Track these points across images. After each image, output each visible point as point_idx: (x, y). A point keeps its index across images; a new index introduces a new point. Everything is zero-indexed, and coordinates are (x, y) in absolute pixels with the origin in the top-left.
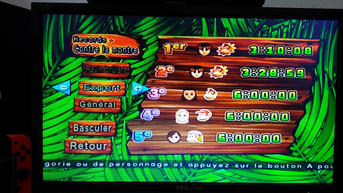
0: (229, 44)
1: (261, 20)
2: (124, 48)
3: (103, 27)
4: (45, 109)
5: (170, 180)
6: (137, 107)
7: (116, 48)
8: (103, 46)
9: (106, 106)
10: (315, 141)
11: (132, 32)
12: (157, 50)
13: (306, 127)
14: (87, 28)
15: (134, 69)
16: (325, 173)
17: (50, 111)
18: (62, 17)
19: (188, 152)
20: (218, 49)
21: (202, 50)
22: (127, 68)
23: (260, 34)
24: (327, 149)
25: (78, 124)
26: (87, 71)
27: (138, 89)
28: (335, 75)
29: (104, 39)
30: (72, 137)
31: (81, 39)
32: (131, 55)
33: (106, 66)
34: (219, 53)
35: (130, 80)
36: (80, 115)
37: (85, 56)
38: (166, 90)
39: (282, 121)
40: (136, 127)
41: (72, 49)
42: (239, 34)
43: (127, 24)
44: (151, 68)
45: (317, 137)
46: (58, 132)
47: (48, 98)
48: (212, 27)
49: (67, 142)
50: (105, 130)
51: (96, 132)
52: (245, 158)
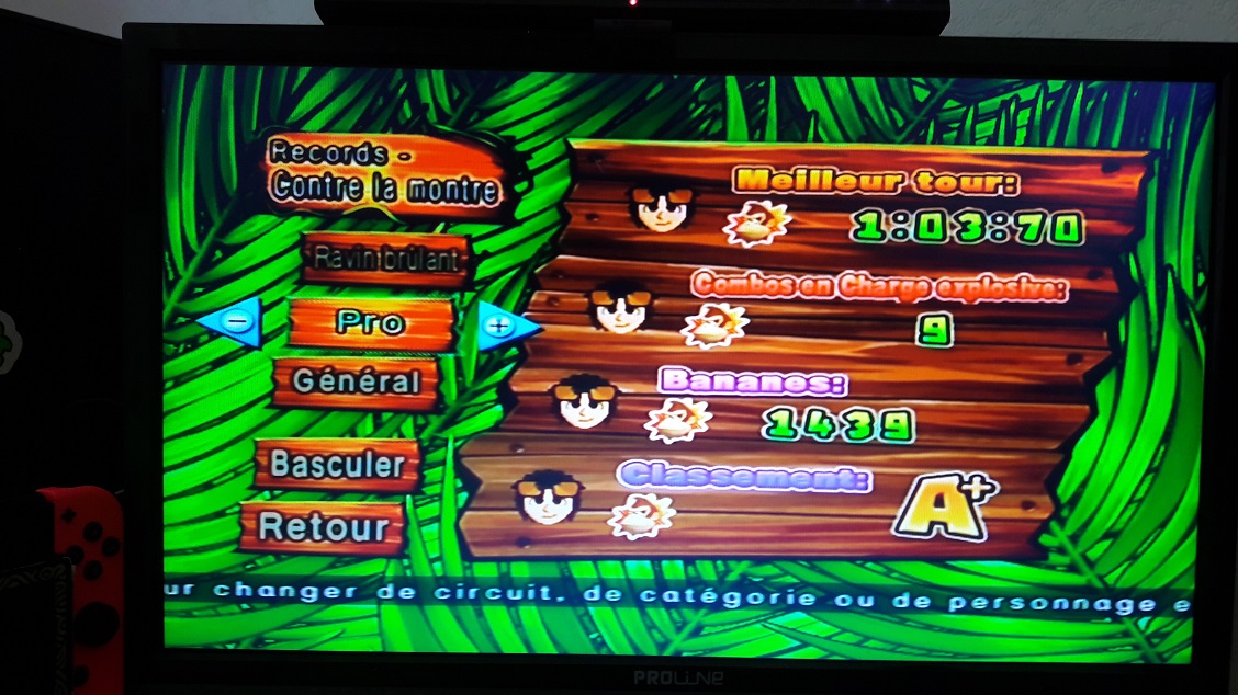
1: (936, 82)
2: (449, 184)
3: (375, 110)
4: (171, 398)
5: (609, 650)
6: (494, 390)
7: (421, 182)
8: (377, 175)
9: (386, 388)
10: (1128, 514)
11: (476, 126)
12: (565, 189)
13: (1098, 465)
14: (319, 115)
15: (486, 255)
16: (1166, 626)
17: (190, 404)
19: (676, 551)
22: (459, 252)
23: (931, 131)
24: (1173, 543)
25: (289, 451)
26: (320, 265)
27: (499, 326)
28: (1201, 278)
29: (380, 152)
30: (267, 494)
31: (298, 151)
32: (476, 206)
33: (385, 248)
35: (469, 296)
36: (294, 418)
37: (312, 209)
40: (489, 462)
41: (266, 185)
42: (856, 130)
43: (459, 98)
44: (544, 254)
45: (1136, 501)
46: (216, 479)
47: (182, 359)
48: (761, 107)
49: (247, 514)
50: (383, 470)
51: (349, 478)
52: (878, 573)
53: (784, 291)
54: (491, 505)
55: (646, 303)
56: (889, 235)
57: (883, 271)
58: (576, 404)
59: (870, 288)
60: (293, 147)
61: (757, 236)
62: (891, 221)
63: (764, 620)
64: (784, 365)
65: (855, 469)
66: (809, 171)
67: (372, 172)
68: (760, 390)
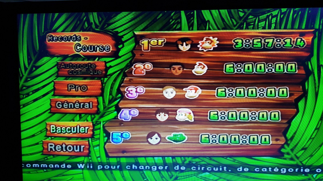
0: (211, 38)
1: (246, 10)
3: (77, 25)
4: (23, 110)
6: (114, 107)
9: (82, 107)
10: (309, 142)
11: (107, 28)
12: (133, 47)
13: (300, 127)
14: (61, 27)
15: (111, 67)
16: (321, 177)
17: (27, 112)
18: (35, 15)
19: (169, 154)
20: (199, 44)
21: (182, 45)
23: (245, 25)
25: (55, 125)
29: (79, 37)
30: (50, 138)
31: (55, 38)
34: (201, 47)
35: (106, 79)
36: (57, 116)
37: (60, 55)
38: (144, 88)
39: (272, 121)
40: (113, 128)
42: (221, 26)
43: (101, 20)
44: (127, 66)
45: (311, 139)
46: (36, 133)
47: (25, 99)
48: (192, 20)
49: (45, 144)
50: (82, 131)
51: (73, 133)
52: (231, 160)
63: (196, 175)
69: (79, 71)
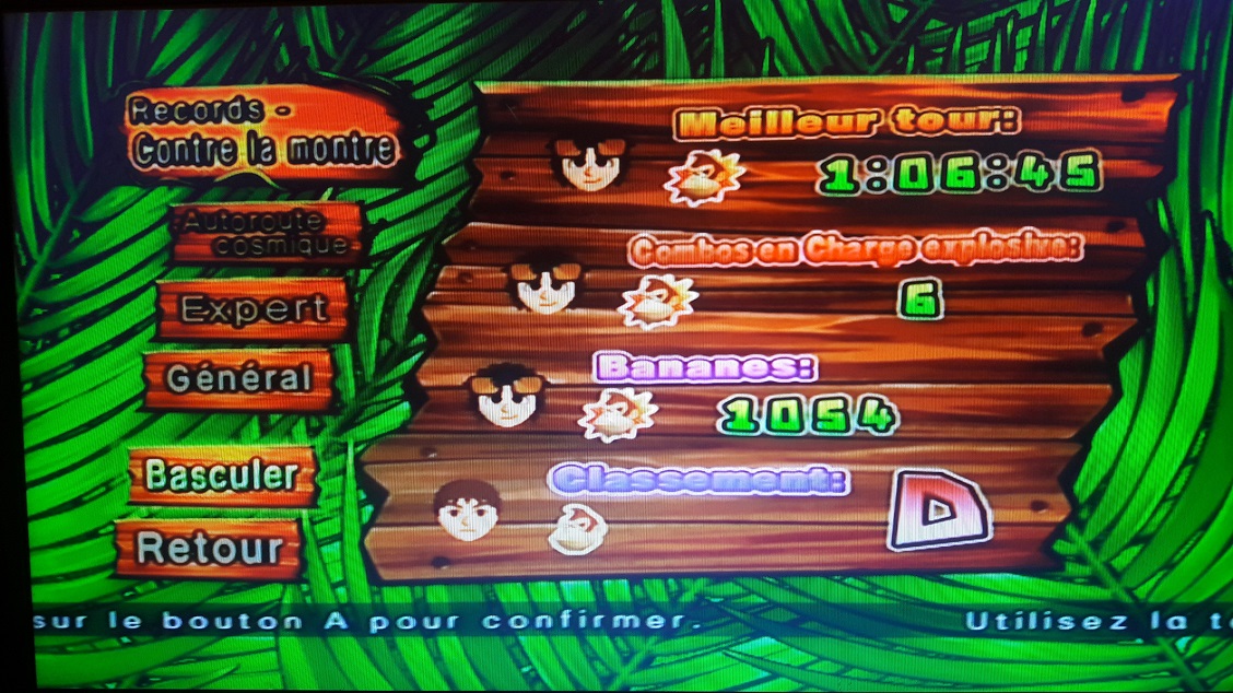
2: (336, 141)
3: (247, 57)
4: (32, 402)
5: (545, 685)
6: (400, 384)
7: (303, 140)
8: (252, 134)
9: (272, 386)
10: (1161, 514)
11: (368, 70)
12: (473, 143)
13: (1123, 456)
14: (184, 65)
15: (383, 224)
17: (51, 409)
18: (79, 18)
19: (620, 568)
23: (911, 58)
24: (1218, 549)
25: (165, 461)
29: (254, 107)
30: (144, 510)
31: (161, 109)
32: (368, 167)
35: (365, 274)
36: (169, 422)
37: (182, 178)
40: (398, 470)
41: (127, 151)
42: (821, 61)
43: (344, 37)
44: (453, 221)
45: (1170, 499)
46: (87, 494)
47: (41, 357)
48: (705, 36)
49: (122, 534)
50: (273, 481)
51: (234, 490)
52: (859, 589)
53: (738, 257)
54: (402, 520)
55: (575, 276)
56: (863, 187)
57: (858, 230)
58: (497, 398)
59: (841, 251)
60: (155, 105)
61: (703, 193)
62: (866, 169)
63: (726, 648)
64: (741, 346)
65: (830, 468)
66: (764, 112)
67: (246, 131)
68: (713, 377)
69: (257, 243)
